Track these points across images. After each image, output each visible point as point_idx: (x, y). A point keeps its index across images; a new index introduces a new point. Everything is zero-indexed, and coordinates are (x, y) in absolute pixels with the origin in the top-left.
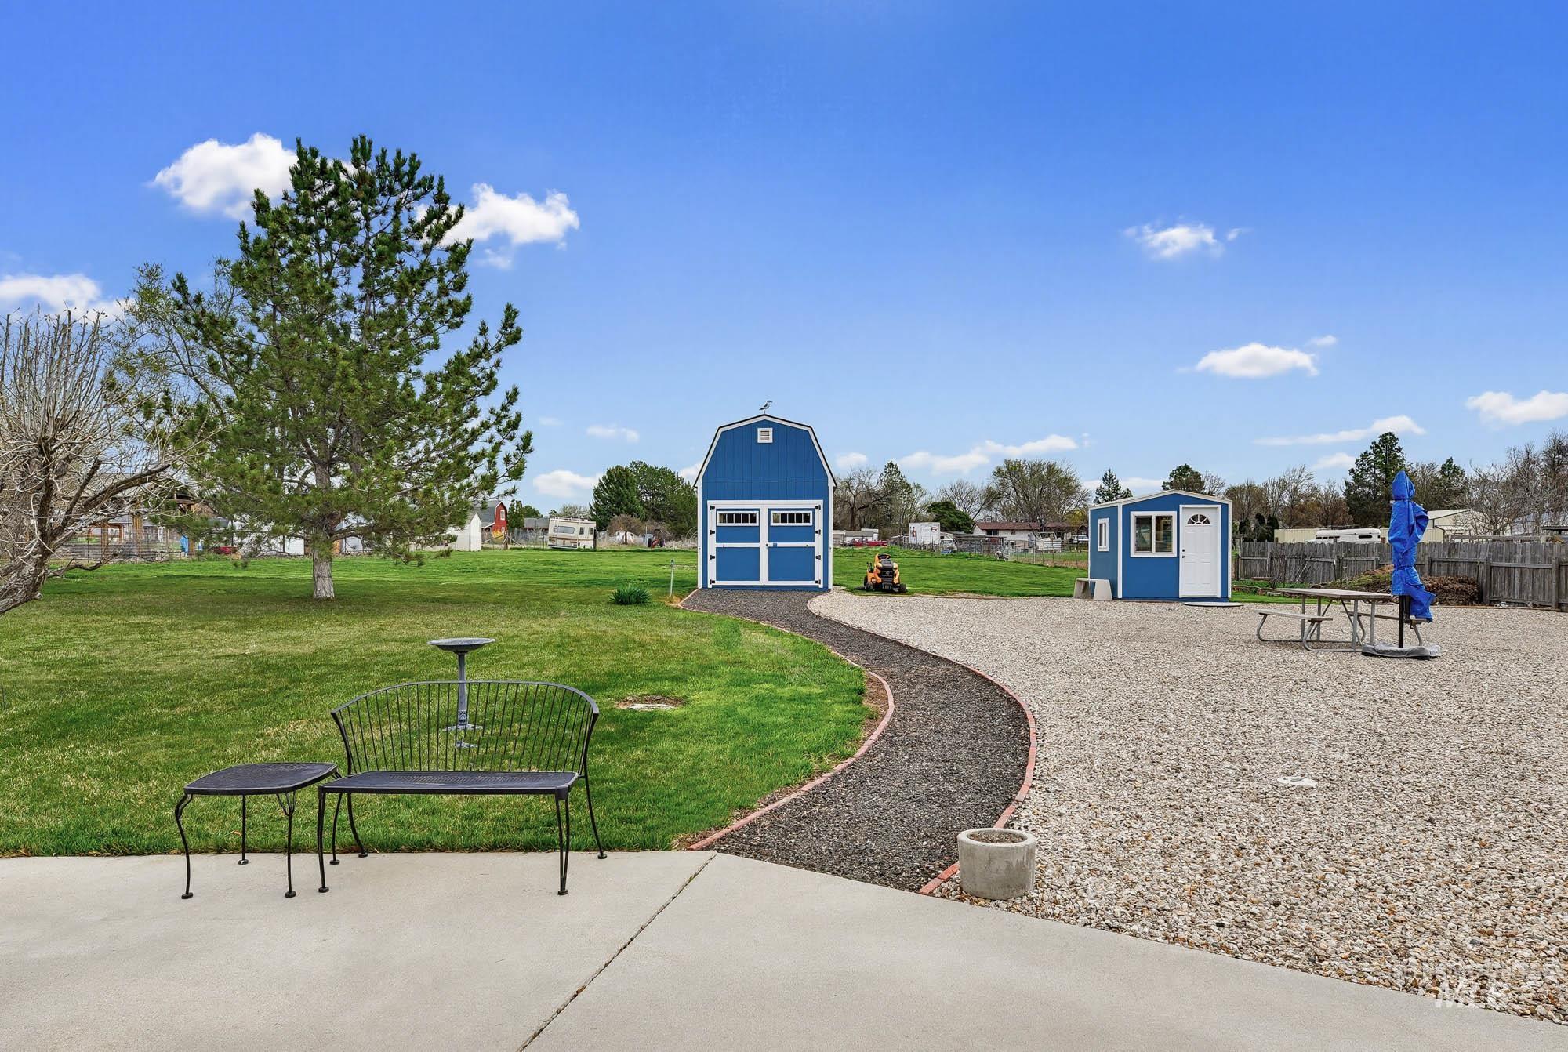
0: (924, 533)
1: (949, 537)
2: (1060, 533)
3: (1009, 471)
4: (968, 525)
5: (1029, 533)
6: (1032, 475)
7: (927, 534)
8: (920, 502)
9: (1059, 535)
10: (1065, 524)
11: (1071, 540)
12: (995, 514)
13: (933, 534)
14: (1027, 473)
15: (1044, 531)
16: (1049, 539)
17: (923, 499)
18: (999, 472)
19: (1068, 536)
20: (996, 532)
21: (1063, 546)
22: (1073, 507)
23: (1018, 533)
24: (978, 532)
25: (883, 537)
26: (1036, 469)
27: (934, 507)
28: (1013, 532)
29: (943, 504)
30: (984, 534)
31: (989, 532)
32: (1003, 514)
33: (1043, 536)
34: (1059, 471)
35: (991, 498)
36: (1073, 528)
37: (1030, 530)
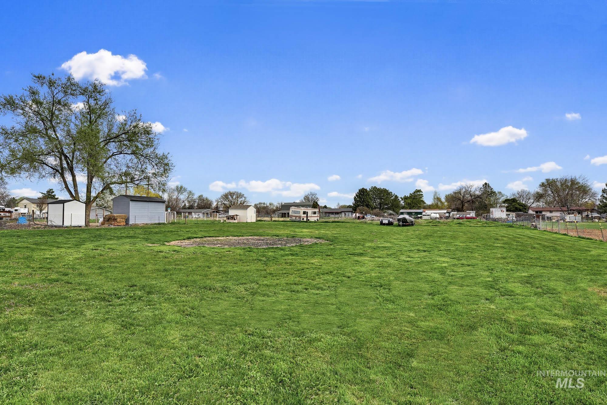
0: (497, 213)
1: (513, 215)
2: (580, 212)
3: (549, 184)
4: (525, 209)
5: (561, 212)
6: (562, 185)
7: (498, 213)
8: (501, 199)
9: (579, 213)
10: (584, 208)
11: (587, 216)
12: (541, 204)
13: (502, 213)
14: (559, 184)
15: (570, 211)
16: (573, 215)
17: (503, 198)
18: (543, 185)
19: (585, 214)
20: (541, 212)
21: (582, 218)
22: (587, 200)
23: (553, 213)
24: (530, 212)
25: (477, 215)
26: (564, 183)
27: (506, 201)
28: (551, 212)
29: (512, 199)
30: (534, 213)
31: (537, 212)
32: (546, 204)
33: (569, 214)
34: (578, 183)
35: (539, 197)
36: (588, 210)
37: (561, 211)
